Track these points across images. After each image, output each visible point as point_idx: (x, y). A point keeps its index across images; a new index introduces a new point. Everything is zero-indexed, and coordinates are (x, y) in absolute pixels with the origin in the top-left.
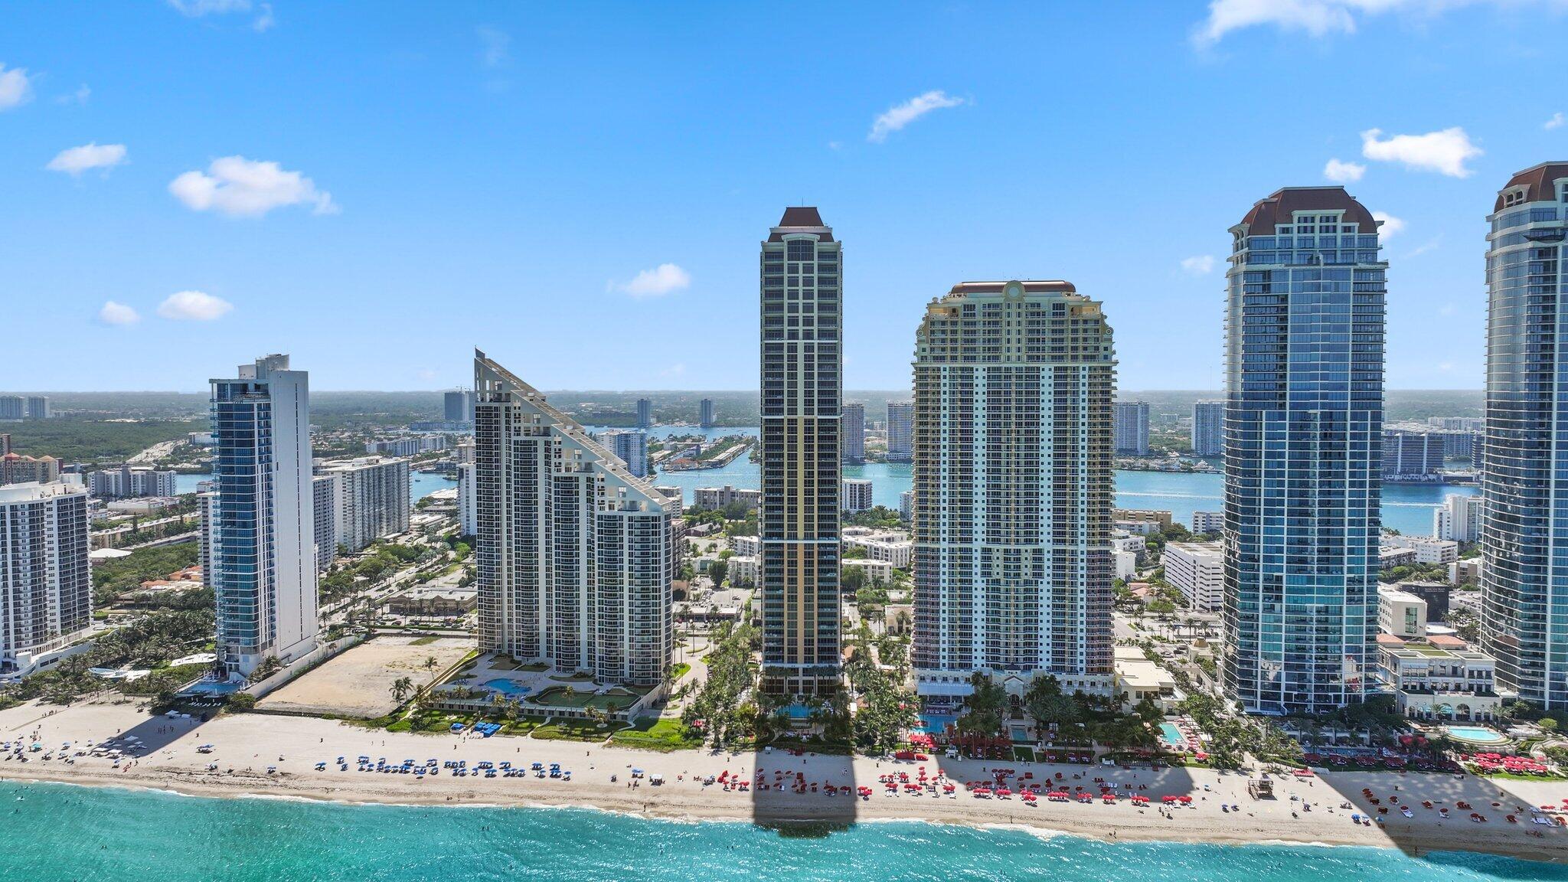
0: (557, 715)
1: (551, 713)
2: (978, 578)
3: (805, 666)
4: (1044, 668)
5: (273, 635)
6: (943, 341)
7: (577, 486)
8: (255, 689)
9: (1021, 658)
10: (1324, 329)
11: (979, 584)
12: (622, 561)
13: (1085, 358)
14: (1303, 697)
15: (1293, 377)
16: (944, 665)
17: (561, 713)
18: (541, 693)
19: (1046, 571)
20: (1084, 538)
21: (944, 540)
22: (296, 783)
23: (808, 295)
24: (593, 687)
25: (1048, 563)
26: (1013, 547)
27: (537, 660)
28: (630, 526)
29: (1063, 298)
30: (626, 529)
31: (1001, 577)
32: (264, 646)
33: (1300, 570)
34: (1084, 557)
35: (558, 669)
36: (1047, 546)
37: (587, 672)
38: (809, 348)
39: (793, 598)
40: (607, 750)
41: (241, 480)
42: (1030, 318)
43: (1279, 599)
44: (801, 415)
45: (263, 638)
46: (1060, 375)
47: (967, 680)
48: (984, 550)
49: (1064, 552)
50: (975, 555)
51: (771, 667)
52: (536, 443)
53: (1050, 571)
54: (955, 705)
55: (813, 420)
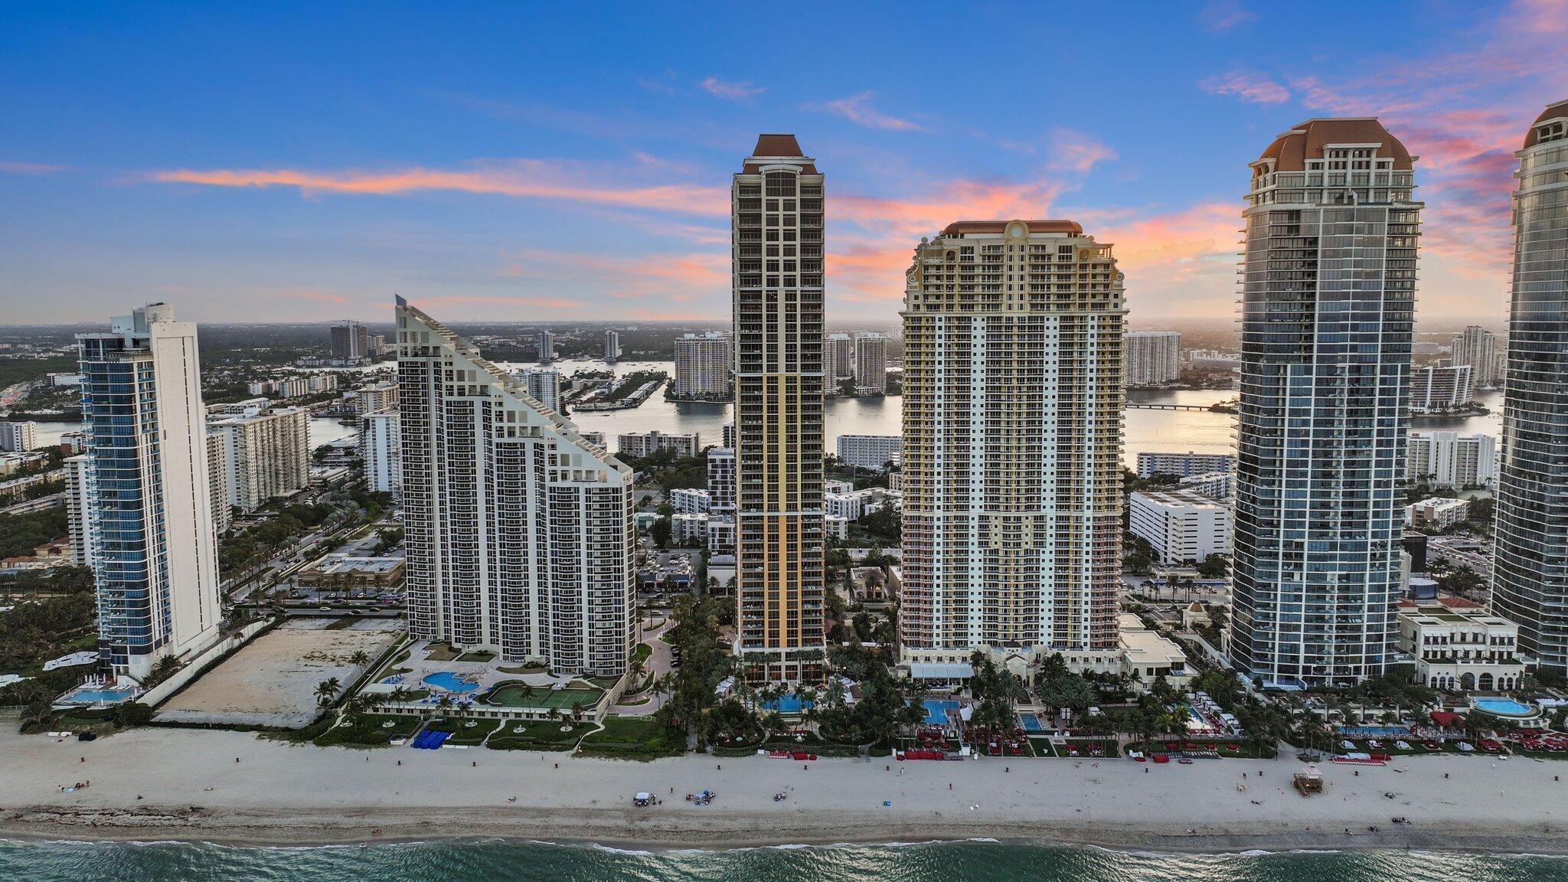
0: (512, 717)
1: (505, 714)
2: (975, 548)
3: (789, 650)
4: (1046, 644)
5: (168, 630)
6: (938, 287)
7: (523, 454)
8: (151, 697)
9: (1020, 635)
10: (1356, 275)
11: (976, 557)
13: (1094, 305)
14: (1321, 670)
15: (1321, 328)
16: (938, 643)
17: (518, 715)
18: (491, 690)
19: (1049, 540)
20: (1091, 503)
21: (939, 507)
22: (210, 821)
23: (790, 236)
24: (551, 680)
25: (1050, 531)
26: (1013, 514)
27: (479, 647)
29: (1070, 240)
30: (582, 503)
31: (999, 546)
32: (158, 644)
33: (1322, 535)
34: (1090, 524)
35: (505, 658)
36: (1050, 512)
37: (540, 661)
38: (790, 296)
39: (774, 576)
40: (577, 759)
41: (121, 454)
42: (1033, 261)
43: (1299, 567)
44: (782, 373)
45: (156, 635)
46: (1067, 324)
47: (964, 659)
48: (981, 517)
49: (1068, 518)
50: (971, 523)
51: (751, 653)
52: (472, 404)
53: (1053, 540)
54: (953, 688)
55: (795, 378)
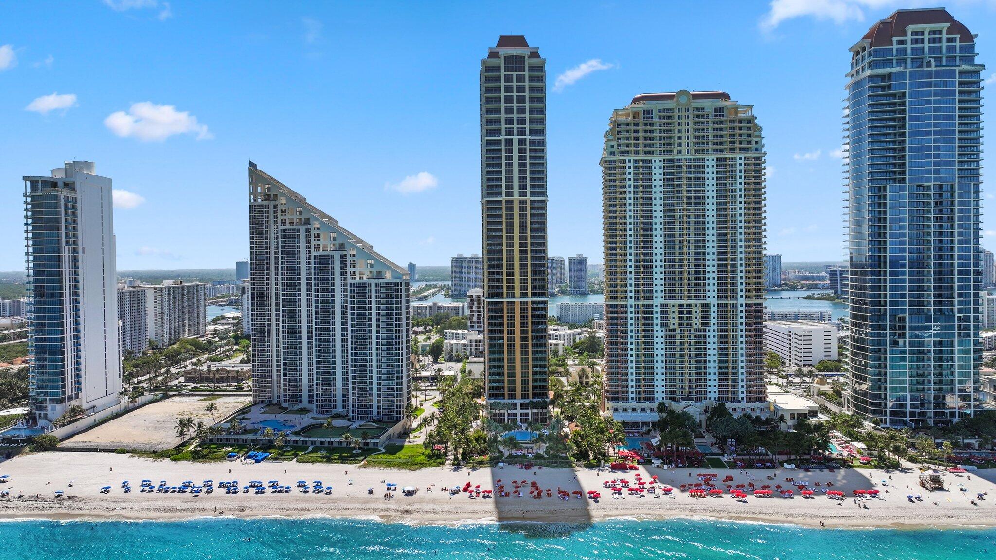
0: (318, 444)
1: (313, 443)
2: (658, 328)
3: (522, 401)
4: (712, 399)
5: (79, 389)
6: (628, 138)
7: (333, 263)
8: (59, 432)
9: (693, 391)
10: (936, 118)
11: (659, 333)
12: (370, 320)
13: (741, 150)
14: (923, 414)
15: (911, 158)
16: (632, 399)
17: (322, 443)
18: (304, 428)
19: (713, 321)
20: (743, 293)
21: (631, 297)
22: (81, 505)
23: (521, 100)
24: (349, 423)
25: (713, 315)
26: (685, 302)
27: (301, 406)
28: (377, 291)
29: (721, 103)
30: (373, 294)
31: (677, 327)
32: (70, 398)
33: (918, 312)
34: (743, 308)
35: (318, 412)
36: (713, 300)
37: (342, 414)
38: (522, 143)
39: (511, 346)
40: (362, 469)
42: (696, 119)
43: (903, 335)
44: (516, 197)
45: (69, 391)
46: (722, 164)
47: (652, 410)
48: (662, 305)
49: (726, 305)
50: (655, 309)
51: (495, 403)
52: (298, 231)
53: (716, 321)
54: (645, 429)
55: (526, 201)
